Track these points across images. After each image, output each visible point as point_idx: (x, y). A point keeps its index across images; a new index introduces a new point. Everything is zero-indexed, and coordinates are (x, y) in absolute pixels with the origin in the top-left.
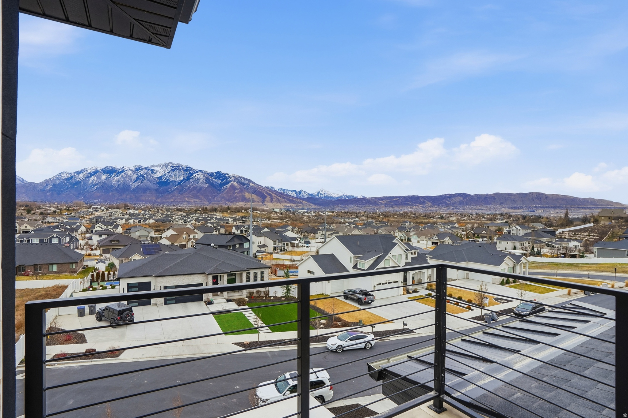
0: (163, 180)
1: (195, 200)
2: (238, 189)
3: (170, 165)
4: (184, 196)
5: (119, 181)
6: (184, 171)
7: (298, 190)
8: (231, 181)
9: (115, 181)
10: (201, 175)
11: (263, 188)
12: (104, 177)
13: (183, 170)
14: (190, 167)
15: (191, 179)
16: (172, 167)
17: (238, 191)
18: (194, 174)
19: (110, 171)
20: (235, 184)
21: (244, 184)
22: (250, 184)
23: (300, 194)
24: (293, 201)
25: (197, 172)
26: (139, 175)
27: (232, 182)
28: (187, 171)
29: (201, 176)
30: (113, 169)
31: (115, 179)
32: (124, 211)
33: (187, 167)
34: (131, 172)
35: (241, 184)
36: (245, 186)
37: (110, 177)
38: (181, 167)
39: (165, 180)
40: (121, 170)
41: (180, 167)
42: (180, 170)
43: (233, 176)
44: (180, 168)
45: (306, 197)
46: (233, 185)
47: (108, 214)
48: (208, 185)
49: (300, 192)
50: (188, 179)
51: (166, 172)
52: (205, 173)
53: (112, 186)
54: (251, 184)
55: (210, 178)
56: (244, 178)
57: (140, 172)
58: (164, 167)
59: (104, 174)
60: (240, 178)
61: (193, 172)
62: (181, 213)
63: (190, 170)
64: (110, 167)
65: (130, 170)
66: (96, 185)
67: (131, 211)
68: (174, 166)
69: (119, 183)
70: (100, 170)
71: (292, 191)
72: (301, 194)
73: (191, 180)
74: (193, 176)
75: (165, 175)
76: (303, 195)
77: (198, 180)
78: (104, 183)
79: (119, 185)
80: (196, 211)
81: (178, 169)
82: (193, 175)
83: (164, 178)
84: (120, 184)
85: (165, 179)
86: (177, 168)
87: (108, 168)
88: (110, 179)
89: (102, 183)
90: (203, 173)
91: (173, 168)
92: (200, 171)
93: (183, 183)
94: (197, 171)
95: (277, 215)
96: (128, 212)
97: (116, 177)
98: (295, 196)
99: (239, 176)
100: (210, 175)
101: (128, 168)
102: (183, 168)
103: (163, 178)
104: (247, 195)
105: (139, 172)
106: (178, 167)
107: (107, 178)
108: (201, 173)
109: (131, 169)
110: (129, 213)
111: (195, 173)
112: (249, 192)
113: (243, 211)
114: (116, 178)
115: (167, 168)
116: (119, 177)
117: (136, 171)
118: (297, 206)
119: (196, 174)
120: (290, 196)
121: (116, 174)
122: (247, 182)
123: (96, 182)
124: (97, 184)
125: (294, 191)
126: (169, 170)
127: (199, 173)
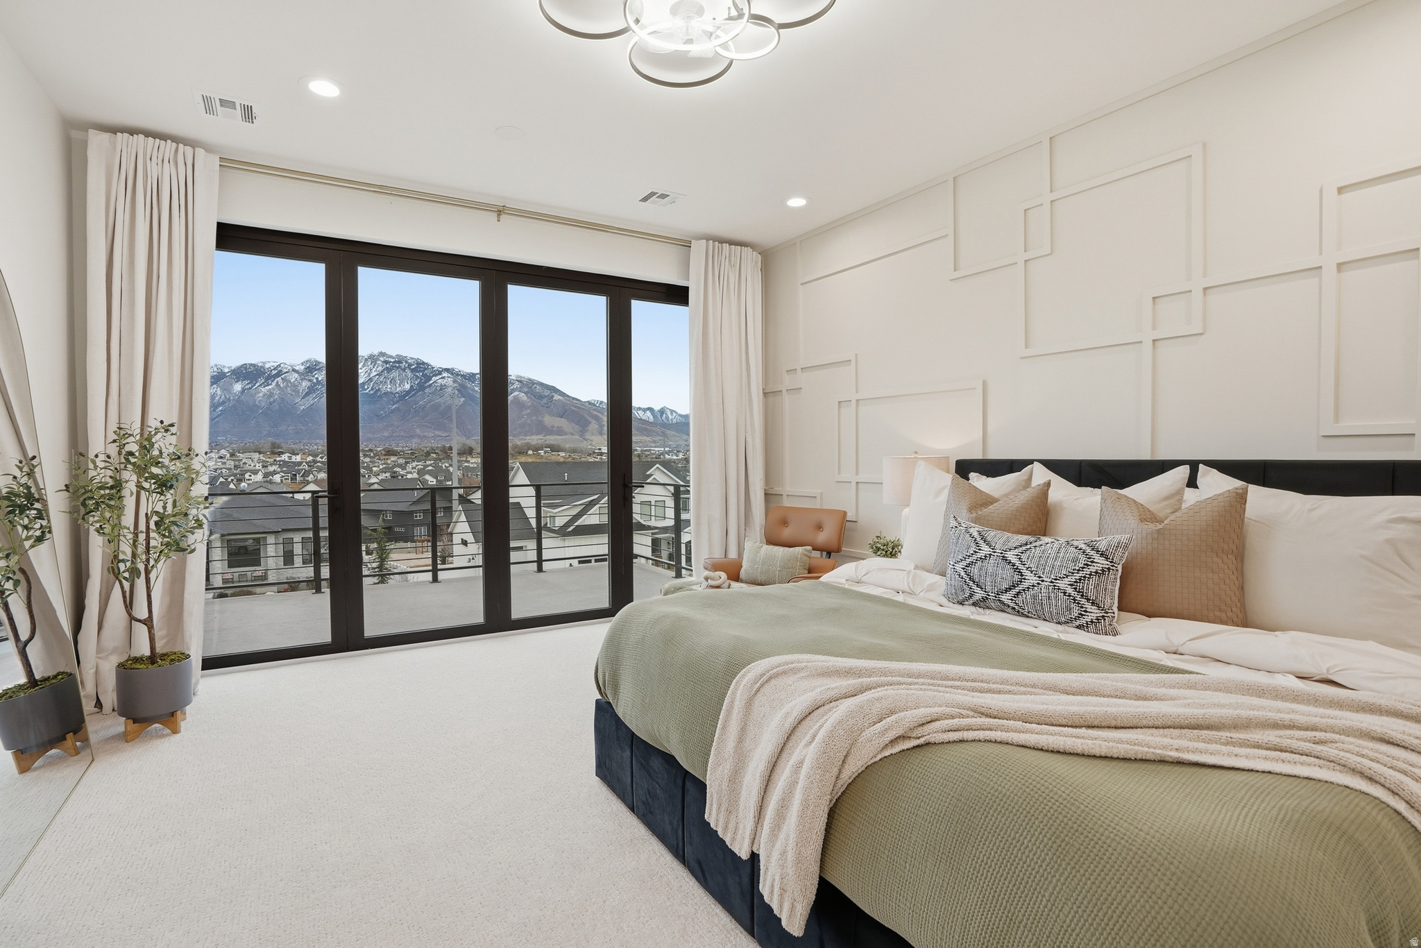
0: (367, 391)
1: (437, 433)
2: (528, 408)
3: (382, 359)
4: (413, 426)
5: (271, 394)
6: (412, 371)
7: (657, 408)
8: (514, 390)
9: (261, 394)
10: (449, 379)
11: (582, 405)
12: (238, 387)
13: (410, 369)
14: (424, 363)
15: (427, 387)
16: (386, 362)
17: (529, 411)
18: (434, 378)
19: (250, 373)
20: (523, 396)
21: (541, 397)
22: (553, 396)
23: (661, 416)
24: (646, 430)
25: (440, 373)
26: (315, 381)
27: (516, 393)
28: (419, 372)
29: (448, 381)
30: (256, 370)
31: (262, 391)
32: (269, 458)
33: (417, 364)
34: (296, 375)
35: (535, 396)
36: (545, 401)
37: (250, 388)
38: (406, 362)
39: (372, 392)
40: (274, 372)
41: (402, 363)
42: (404, 370)
43: (518, 381)
44: (403, 365)
45: (674, 421)
46: (518, 399)
47: (232, 463)
48: (462, 399)
49: (662, 411)
50: (421, 387)
51: (374, 374)
52: (458, 375)
53: (256, 406)
54: (557, 397)
55: (469, 385)
56: (542, 384)
57: (316, 376)
58: (369, 364)
59: (237, 382)
60: (534, 384)
61: (432, 372)
62: (393, 458)
63: (425, 369)
64: (251, 365)
65: (294, 370)
66: (220, 405)
67: (283, 456)
68: (391, 362)
69: (272, 400)
70: (228, 372)
71: (644, 410)
72: (664, 415)
73: (427, 390)
74: (431, 382)
75: (371, 380)
76: (667, 418)
77: (441, 389)
78: (238, 401)
79: (271, 403)
80: (428, 454)
81: (399, 367)
82: (430, 379)
83: (368, 388)
84: (274, 402)
85: (372, 389)
86: (398, 365)
87: (246, 369)
88: (252, 391)
89: (234, 400)
90: (452, 374)
91: (388, 366)
92: (447, 370)
93: (409, 398)
94: (439, 371)
95: (600, 458)
96: (278, 459)
97: (264, 387)
98: (651, 419)
99: (530, 380)
100: (469, 380)
101: (289, 368)
102: (410, 365)
103: (366, 387)
104: (548, 420)
105: (313, 376)
106: (400, 362)
107: (243, 390)
108: (449, 375)
109: (297, 368)
110: (280, 461)
111: (436, 375)
112: (552, 414)
113: (530, 452)
114: (264, 390)
115: (375, 365)
116: (270, 387)
117: (308, 372)
118: (654, 442)
119: (437, 378)
120: (641, 419)
121: (263, 381)
122: (547, 393)
123: (220, 398)
124: (223, 403)
125: (650, 409)
126: (380, 369)
127: (445, 374)
